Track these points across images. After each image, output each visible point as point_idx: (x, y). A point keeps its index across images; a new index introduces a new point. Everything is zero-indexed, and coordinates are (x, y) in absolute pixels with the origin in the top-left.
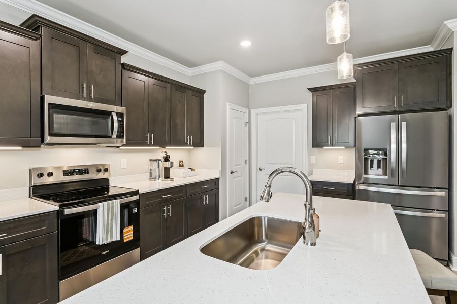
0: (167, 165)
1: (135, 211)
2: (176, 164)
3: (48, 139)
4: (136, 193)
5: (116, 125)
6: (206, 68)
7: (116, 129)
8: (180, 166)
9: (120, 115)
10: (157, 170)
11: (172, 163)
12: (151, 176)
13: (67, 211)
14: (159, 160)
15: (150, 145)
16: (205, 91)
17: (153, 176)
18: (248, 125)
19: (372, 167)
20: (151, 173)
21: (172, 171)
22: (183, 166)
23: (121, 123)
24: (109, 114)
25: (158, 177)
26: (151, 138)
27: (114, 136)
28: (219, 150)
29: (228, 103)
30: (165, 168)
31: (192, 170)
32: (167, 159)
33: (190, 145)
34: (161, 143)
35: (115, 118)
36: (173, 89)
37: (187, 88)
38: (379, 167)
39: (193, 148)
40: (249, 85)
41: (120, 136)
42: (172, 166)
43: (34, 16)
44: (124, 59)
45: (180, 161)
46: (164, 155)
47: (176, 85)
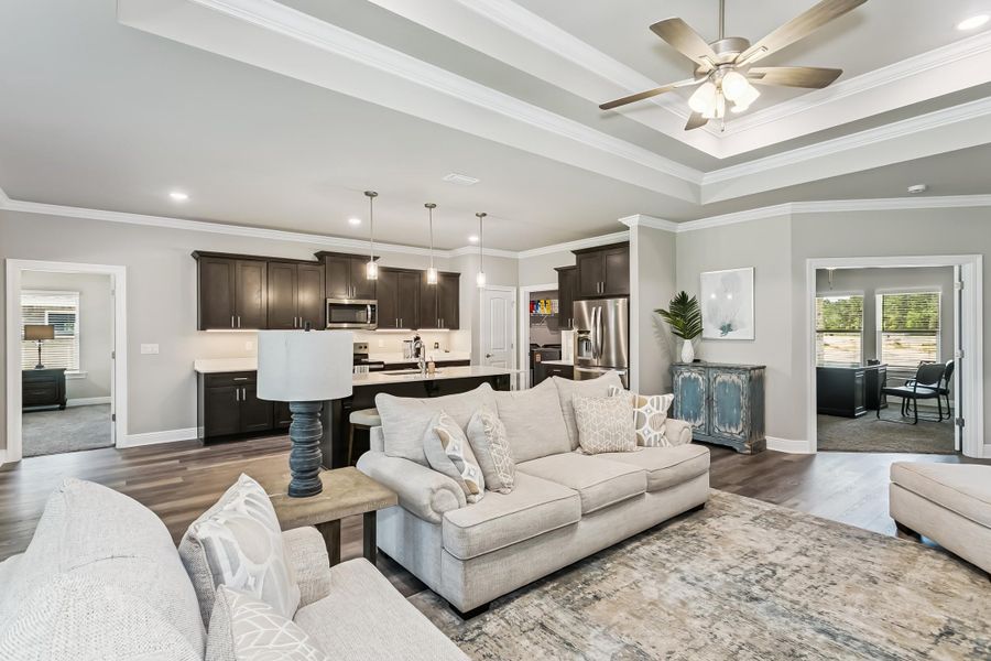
2: (431, 345)
3: (329, 325)
4: (381, 363)
5: (370, 314)
7: (370, 317)
8: (435, 347)
9: (373, 306)
12: (405, 355)
14: (411, 341)
15: (399, 327)
16: (460, 275)
18: (515, 305)
20: (404, 352)
22: (438, 347)
23: (373, 311)
24: (364, 306)
26: (399, 323)
27: (368, 322)
31: (446, 352)
33: (441, 328)
35: (369, 308)
39: (448, 330)
41: (373, 322)
43: (322, 251)
45: (435, 343)
46: (414, 336)
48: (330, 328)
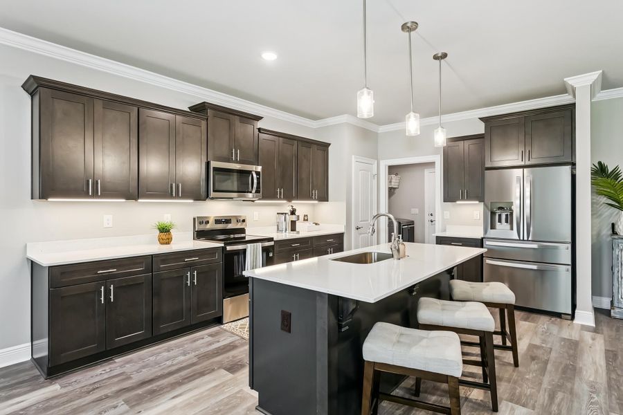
0: (293, 217)
1: (271, 255)
2: (301, 218)
3: (212, 194)
4: (271, 239)
5: (255, 181)
6: (331, 121)
7: (255, 186)
8: (304, 220)
9: (258, 173)
10: (284, 223)
11: (298, 216)
12: (278, 229)
13: (229, 248)
14: (286, 214)
15: (280, 199)
16: (330, 144)
17: (280, 229)
18: (376, 177)
19: (500, 221)
20: (278, 226)
21: (298, 224)
22: (307, 220)
23: (258, 179)
24: (249, 172)
25: (284, 230)
26: (280, 192)
27: (254, 191)
28: (344, 205)
29: (353, 156)
30: (292, 221)
31: (316, 224)
32: (293, 213)
33: (315, 199)
34: (289, 198)
35: (255, 175)
36: (300, 145)
37: (312, 143)
38: (507, 222)
39: (316, 202)
40: (377, 133)
41: (258, 191)
42: (298, 220)
43: (204, 102)
44: (260, 124)
45: (305, 216)
46: (290, 208)
47: (302, 141)
48: (213, 198)
